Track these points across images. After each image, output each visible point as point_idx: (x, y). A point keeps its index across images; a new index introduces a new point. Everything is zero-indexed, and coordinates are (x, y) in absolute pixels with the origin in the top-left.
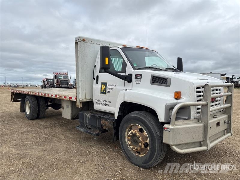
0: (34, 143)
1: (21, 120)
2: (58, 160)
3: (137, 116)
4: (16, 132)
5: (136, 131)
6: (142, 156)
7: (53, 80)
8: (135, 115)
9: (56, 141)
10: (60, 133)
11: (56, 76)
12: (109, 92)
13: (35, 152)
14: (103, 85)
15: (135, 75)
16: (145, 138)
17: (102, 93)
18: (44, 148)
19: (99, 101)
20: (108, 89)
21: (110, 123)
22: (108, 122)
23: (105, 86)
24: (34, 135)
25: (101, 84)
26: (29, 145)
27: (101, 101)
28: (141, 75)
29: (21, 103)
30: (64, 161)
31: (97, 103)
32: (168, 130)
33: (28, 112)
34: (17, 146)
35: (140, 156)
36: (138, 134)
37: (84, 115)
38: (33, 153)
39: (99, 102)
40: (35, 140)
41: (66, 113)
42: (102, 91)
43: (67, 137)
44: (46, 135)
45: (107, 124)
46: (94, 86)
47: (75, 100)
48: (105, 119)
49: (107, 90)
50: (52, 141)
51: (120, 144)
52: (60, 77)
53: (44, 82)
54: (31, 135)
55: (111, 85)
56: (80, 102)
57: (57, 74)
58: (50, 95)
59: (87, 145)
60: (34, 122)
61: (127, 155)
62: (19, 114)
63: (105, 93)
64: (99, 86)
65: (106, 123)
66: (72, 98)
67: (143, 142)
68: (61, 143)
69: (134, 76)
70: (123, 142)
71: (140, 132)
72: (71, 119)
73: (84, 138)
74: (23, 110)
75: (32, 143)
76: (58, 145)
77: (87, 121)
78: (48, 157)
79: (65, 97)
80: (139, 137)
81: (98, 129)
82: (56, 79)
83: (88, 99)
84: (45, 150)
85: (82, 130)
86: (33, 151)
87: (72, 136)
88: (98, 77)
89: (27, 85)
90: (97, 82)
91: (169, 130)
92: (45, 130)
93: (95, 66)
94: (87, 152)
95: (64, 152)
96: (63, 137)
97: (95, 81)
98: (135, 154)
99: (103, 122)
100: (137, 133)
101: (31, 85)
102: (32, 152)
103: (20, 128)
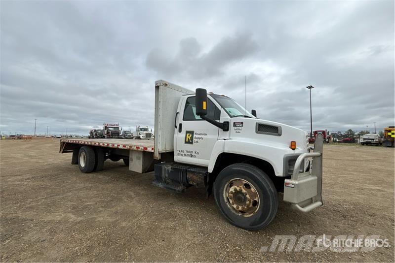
0: (98, 203)
1: (74, 173)
2: (139, 227)
3: (241, 169)
4: (70, 189)
5: (242, 187)
6: (248, 216)
7: (103, 131)
8: (239, 169)
9: (125, 200)
10: (127, 189)
11: (106, 127)
12: (197, 142)
13: (104, 217)
14: (188, 134)
15: (234, 123)
16: (253, 195)
17: (186, 142)
18: (113, 210)
19: (183, 151)
20: (195, 138)
21: (199, 178)
22: (197, 176)
23: (191, 135)
24: (96, 192)
25: (185, 133)
26: (92, 206)
27: (185, 151)
28: (242, 123)
29: (73, 155)
30: (148, 228)
31: (179, 155)
32: (291, 186)
33: (83, 164)
34: (75, 210)
35: (245, 216)
36: (244, 191)
37: (163, 169)
38: (102, 219)
39: (182, 153)
40: (99, 199)
41: (136, 165)
42: (187, 141)
43: (138, 194)
44: (111, 192)
45: (195, 179)
46: (175, 135)
47: (153, 151)
48: (193, 173)
49: (194, 140)
50: (121, 200)
51: (216, 203)
52: (110, 129)
53: (91, 133)
54: (91, 193)
55: (199, 134)
56: (159, 153)
57: (108, 125)
58: (116, 146)
59: (166, 203)
60: (91, 175)
61: (226, 215)
62: (70, 166)
63: (192, 143)
64: (183, 135)
65: (195, 177)
66: (148, 149)
67: (252, 200)
68: (133, 202)
69: (231, 125)
70: (221, 200)
71: (246, 189)
72: (142, 173)
73: (159, 194)
74: (76, 161)
75: (96, 204)
76: (131, 204)
77: (167, 175)
78: (124, 224)
79: (138, 148)
80: (247, 195)
81: (182, 184)
82: (106, 130)
83: (168, 149)
84: (116, 213)
85: (160, 185)
86: (100, 215)
87: (143, 192)
88: (181, 125)
89: (71, 136)
90: (180, 131)
91: (293, 186)
92: (108, 186)
93: (178, 113)
94: (171, 214)
95: (142, 215)
96: (132, 194)
97: (177, 130)
98: (237, 214)
99: (189, 176)
100: (243, 189)
101: (76, 136)
102: (100, 217)
103: (75, 183)
